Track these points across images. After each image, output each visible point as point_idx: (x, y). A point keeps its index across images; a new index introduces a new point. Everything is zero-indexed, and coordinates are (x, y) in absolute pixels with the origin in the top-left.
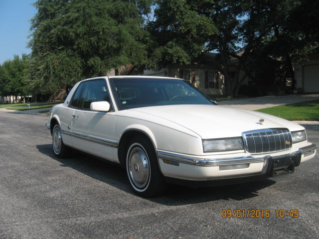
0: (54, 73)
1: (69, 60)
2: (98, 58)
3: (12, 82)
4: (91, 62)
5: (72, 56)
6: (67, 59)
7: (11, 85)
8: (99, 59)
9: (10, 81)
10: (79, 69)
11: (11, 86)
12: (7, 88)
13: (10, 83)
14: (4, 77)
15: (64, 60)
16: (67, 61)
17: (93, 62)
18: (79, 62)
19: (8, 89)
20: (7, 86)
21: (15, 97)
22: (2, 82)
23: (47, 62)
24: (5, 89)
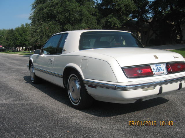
0: (45, 34)
4: (66, 27)
5: (55, 24)
6: (53, 26)
8: (70, 25)
9: (19, 38)
11: (20, 42)
12: (18, 42)
13: (19, 40)
14: (16, 36)
15: (51, 26)
16: (53, 27)
18: (59, 27)
19: (18, 43)
21: (21, 48)
22: (15, 39)
23: (42, 28)
24: (16, 43)
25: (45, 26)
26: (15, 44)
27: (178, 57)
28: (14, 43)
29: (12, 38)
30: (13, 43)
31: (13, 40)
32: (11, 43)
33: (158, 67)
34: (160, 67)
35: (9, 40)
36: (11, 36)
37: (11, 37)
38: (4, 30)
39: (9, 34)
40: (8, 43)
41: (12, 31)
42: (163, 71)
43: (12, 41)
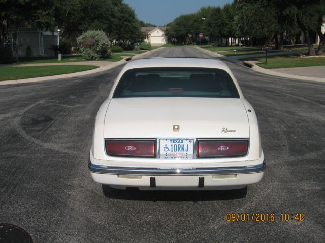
0: (247, 24)
1: (263, 11)
2: (294, 7)
3: (229, 25)
4: (287, 11)
5: (267, 6)
6: (262, 9)
7: (229, 28)
8: (296, 8)
9: (227, 24)
10: (273, 20)
11: (228, 30)
12: (225, 31)
13: (228, 27)
14: (223, 20)
15: (259, 10)
16: (261, 12)
17: (288, 12)
18: (274, 13)
19: (225, 33)
20: (225, 29)
21: (232, 39)
22: (221, 25)
23: (242, 12)
24: (223, 32)
25: (248, 9)
26: (220, 34)
27: (234, 131)
28: (220, 32)
29: (218, 22)
30: (217, 31)
31: (219, 26)
32: (214, 32)
33: (177, 144)
34: (181, 144)
35: (211, 27)
36: (216, 20)
37: (216, 22)
38: (209, 8)
39: (212, 15)
40: (209, 31)
41: (218, 10)
42: (187, 151)
43: (216, 27)
